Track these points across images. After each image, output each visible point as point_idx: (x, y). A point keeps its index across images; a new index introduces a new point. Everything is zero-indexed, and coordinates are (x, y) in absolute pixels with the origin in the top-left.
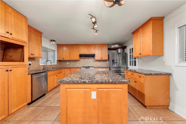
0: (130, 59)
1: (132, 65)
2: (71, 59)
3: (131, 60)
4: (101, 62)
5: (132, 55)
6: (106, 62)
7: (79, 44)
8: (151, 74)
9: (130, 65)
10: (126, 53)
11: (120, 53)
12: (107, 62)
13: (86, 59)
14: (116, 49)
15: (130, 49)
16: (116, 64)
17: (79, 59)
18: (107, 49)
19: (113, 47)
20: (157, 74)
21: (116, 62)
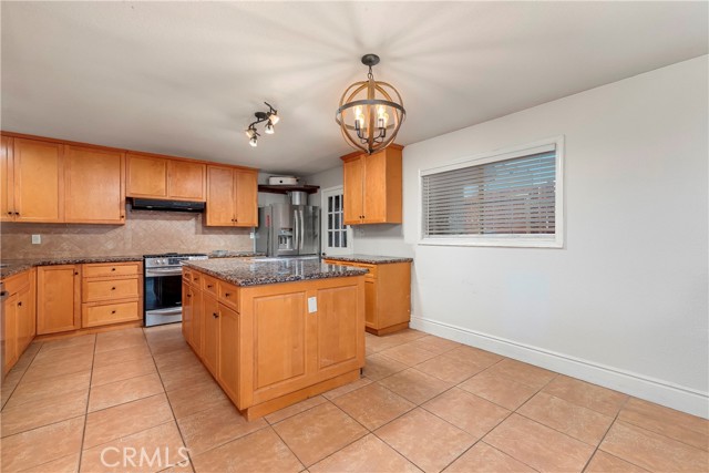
0: (330, 227)
1: (337, 245)
2: (72, 218)
3: (334, 230)
4: (226, 233)
5: (337, 216)
6: (246, 236)
7: (127, 152)
8: (386, 262)
9: (330, 245)
10: (314, 208)
11: (297, 207)
12: (252, 236)
13: (156, 219)
14: (283, 190)
15: (331, 199)
16: (288, 240)
17: (123, 221)
18: (256, 189)
19: (275, 181)
20: (393, 262)
21: (291, 237)
